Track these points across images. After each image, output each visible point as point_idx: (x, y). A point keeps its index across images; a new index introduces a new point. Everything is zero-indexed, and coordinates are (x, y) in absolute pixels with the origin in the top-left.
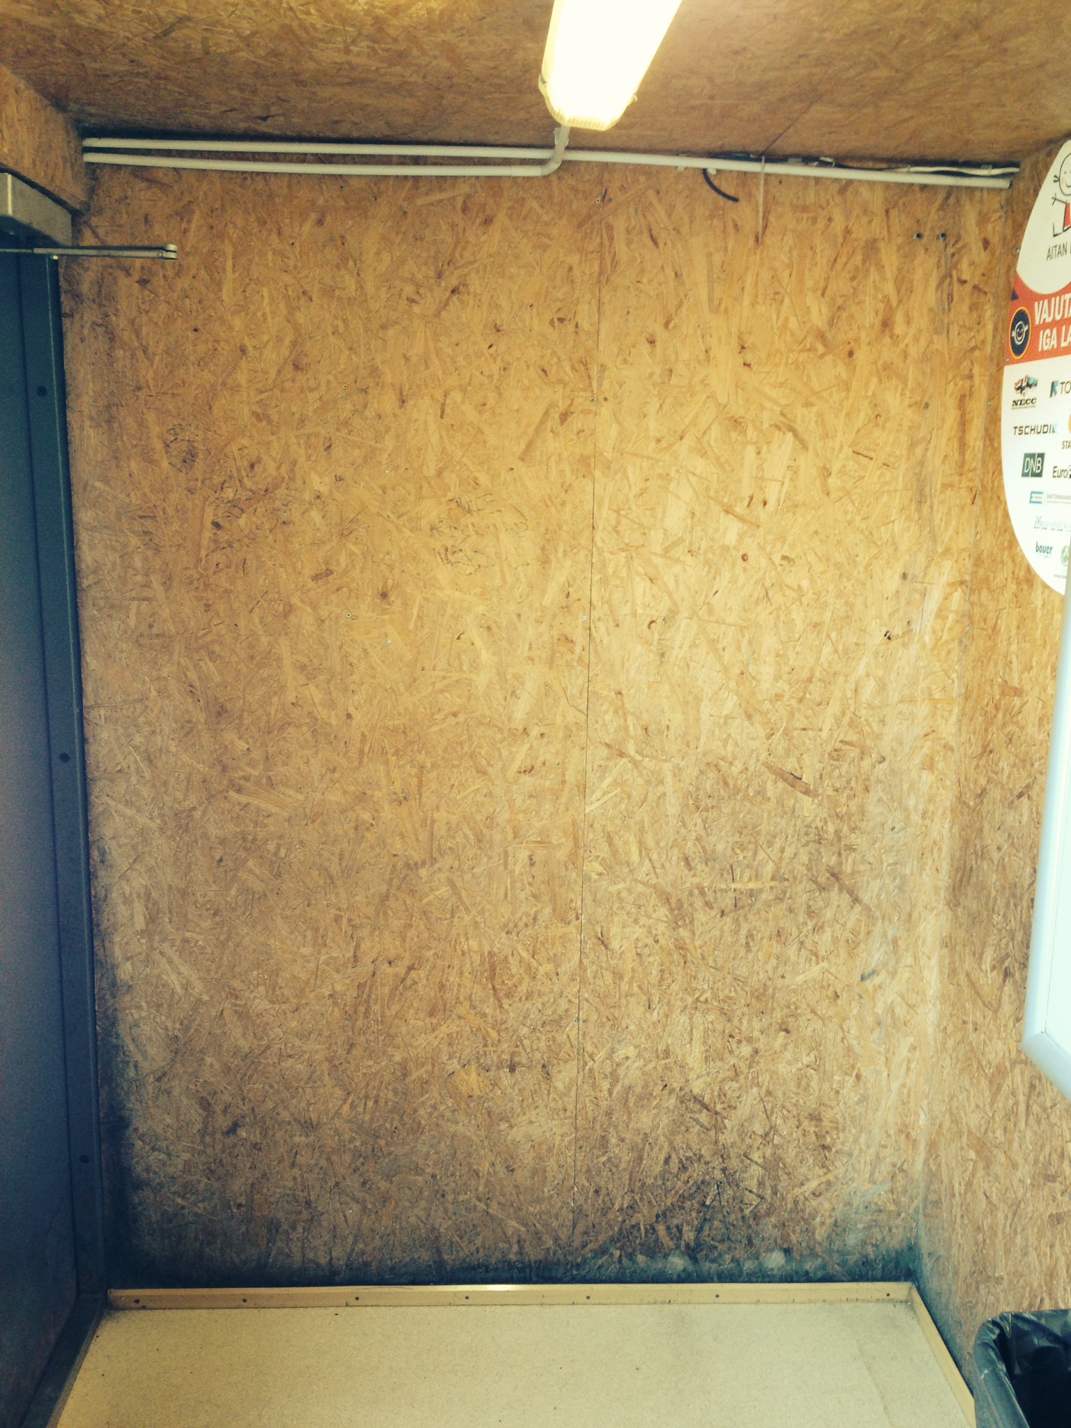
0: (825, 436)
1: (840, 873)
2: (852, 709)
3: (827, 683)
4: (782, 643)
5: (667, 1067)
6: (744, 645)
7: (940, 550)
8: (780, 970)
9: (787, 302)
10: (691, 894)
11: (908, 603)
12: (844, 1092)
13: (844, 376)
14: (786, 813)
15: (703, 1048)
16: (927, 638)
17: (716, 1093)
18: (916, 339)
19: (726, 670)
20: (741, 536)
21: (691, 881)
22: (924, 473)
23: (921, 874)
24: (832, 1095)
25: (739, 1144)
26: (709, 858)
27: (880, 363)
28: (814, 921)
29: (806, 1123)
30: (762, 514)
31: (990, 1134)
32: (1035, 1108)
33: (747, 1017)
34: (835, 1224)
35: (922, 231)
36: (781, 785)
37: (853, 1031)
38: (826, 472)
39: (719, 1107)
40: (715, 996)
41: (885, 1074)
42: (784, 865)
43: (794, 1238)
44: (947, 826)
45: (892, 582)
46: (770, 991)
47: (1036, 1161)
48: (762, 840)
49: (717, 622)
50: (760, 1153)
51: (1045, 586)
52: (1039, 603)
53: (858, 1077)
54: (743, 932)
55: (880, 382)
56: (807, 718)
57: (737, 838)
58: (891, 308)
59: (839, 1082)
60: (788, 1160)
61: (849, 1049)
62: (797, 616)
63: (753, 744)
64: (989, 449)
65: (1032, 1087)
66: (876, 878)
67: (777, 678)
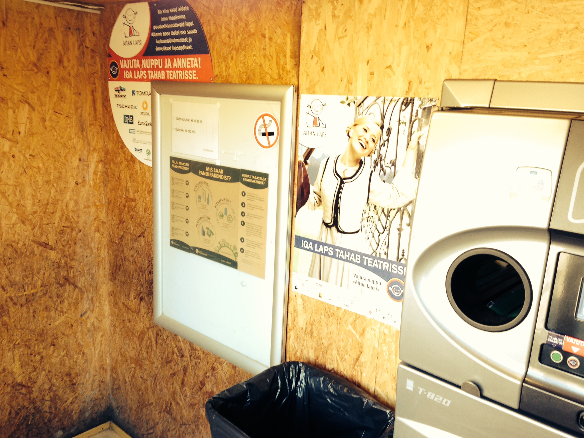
0: (42, 105)
1: (68, 278)
2: (66, 213)
3: (55, 204)
4: (34, 190)
5: (5, 376)
6: (18, 192)
7: (92, 149)
8: (49, 322)
9: (19, 50)
10: (6, 301)
11: (83, 170)
12: (79, 361)
13: (46, 81)
14: (44, 259)
15: (20, 363)
16: (91, 183)
17: (27, 379)
18: (73, 68)
19: (10, 204)
20: (11, 148)
21: (6, 296)
22: (82, 120)
23: (99, 271)
24: (74, 364)
25: (39, 396)
26: (12, 284)
27: (60, 77)
28: (60, 299)
29: (65, 378)
30: (19, 138)
31: (141, 356)
32: (160, 341)
33: (37, 345)
34: (80, 411)
35: (70, 27)
36: (40, 248)
37: (80, 337)
38: (44, 120)
39: (29, 384)
40: (22, 340)
41: (93, 349)
42: (45, 280)
43: (65, 423)
44: (106, 251)
45: (75, 162)
46: (45, 331)
47: (162, 358)
48: (35, 272)
49: (4, 184)
50: (48, 396)
51: (140, 163)
52: (138, 168)
53: (83, 353)
54: (31, 311)
55: (61, 84)
56: (48, 219)
57: (24, 273)
58: (62, 55)
59: (76, 358)
60: (60, 395)
61: (79, 344)
62: (39, 179)
63: (26, 234)
64: (106, 111)
65: (157, 334)
66: (83, 276)
67: (34, 205)
